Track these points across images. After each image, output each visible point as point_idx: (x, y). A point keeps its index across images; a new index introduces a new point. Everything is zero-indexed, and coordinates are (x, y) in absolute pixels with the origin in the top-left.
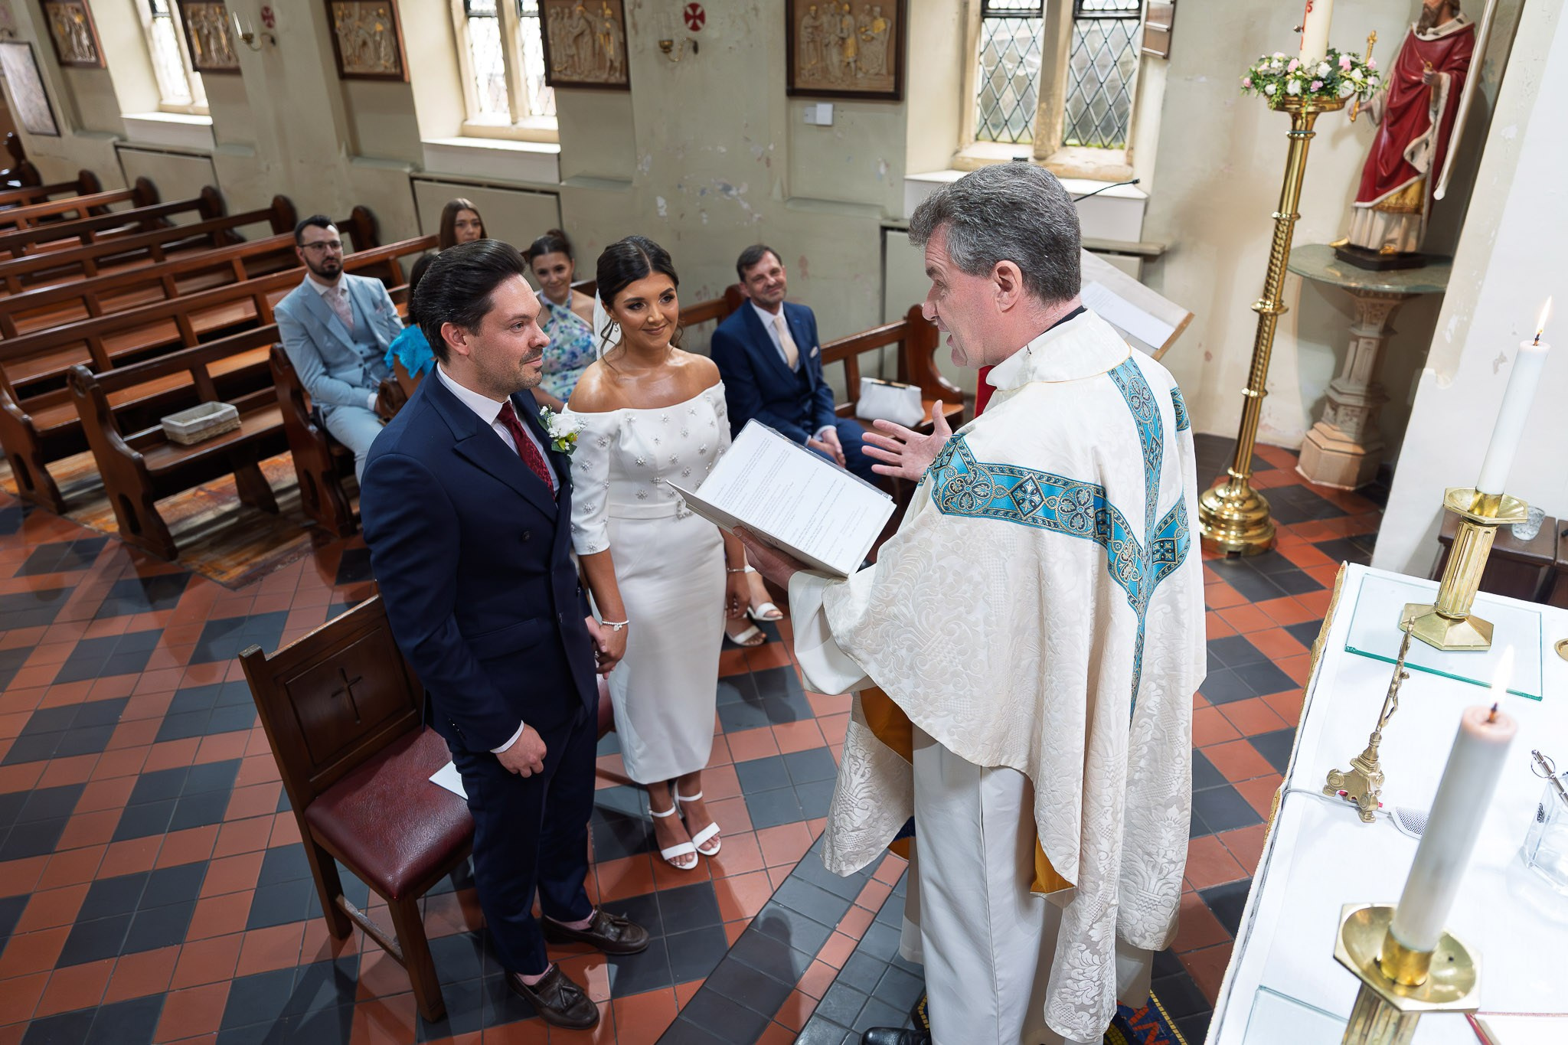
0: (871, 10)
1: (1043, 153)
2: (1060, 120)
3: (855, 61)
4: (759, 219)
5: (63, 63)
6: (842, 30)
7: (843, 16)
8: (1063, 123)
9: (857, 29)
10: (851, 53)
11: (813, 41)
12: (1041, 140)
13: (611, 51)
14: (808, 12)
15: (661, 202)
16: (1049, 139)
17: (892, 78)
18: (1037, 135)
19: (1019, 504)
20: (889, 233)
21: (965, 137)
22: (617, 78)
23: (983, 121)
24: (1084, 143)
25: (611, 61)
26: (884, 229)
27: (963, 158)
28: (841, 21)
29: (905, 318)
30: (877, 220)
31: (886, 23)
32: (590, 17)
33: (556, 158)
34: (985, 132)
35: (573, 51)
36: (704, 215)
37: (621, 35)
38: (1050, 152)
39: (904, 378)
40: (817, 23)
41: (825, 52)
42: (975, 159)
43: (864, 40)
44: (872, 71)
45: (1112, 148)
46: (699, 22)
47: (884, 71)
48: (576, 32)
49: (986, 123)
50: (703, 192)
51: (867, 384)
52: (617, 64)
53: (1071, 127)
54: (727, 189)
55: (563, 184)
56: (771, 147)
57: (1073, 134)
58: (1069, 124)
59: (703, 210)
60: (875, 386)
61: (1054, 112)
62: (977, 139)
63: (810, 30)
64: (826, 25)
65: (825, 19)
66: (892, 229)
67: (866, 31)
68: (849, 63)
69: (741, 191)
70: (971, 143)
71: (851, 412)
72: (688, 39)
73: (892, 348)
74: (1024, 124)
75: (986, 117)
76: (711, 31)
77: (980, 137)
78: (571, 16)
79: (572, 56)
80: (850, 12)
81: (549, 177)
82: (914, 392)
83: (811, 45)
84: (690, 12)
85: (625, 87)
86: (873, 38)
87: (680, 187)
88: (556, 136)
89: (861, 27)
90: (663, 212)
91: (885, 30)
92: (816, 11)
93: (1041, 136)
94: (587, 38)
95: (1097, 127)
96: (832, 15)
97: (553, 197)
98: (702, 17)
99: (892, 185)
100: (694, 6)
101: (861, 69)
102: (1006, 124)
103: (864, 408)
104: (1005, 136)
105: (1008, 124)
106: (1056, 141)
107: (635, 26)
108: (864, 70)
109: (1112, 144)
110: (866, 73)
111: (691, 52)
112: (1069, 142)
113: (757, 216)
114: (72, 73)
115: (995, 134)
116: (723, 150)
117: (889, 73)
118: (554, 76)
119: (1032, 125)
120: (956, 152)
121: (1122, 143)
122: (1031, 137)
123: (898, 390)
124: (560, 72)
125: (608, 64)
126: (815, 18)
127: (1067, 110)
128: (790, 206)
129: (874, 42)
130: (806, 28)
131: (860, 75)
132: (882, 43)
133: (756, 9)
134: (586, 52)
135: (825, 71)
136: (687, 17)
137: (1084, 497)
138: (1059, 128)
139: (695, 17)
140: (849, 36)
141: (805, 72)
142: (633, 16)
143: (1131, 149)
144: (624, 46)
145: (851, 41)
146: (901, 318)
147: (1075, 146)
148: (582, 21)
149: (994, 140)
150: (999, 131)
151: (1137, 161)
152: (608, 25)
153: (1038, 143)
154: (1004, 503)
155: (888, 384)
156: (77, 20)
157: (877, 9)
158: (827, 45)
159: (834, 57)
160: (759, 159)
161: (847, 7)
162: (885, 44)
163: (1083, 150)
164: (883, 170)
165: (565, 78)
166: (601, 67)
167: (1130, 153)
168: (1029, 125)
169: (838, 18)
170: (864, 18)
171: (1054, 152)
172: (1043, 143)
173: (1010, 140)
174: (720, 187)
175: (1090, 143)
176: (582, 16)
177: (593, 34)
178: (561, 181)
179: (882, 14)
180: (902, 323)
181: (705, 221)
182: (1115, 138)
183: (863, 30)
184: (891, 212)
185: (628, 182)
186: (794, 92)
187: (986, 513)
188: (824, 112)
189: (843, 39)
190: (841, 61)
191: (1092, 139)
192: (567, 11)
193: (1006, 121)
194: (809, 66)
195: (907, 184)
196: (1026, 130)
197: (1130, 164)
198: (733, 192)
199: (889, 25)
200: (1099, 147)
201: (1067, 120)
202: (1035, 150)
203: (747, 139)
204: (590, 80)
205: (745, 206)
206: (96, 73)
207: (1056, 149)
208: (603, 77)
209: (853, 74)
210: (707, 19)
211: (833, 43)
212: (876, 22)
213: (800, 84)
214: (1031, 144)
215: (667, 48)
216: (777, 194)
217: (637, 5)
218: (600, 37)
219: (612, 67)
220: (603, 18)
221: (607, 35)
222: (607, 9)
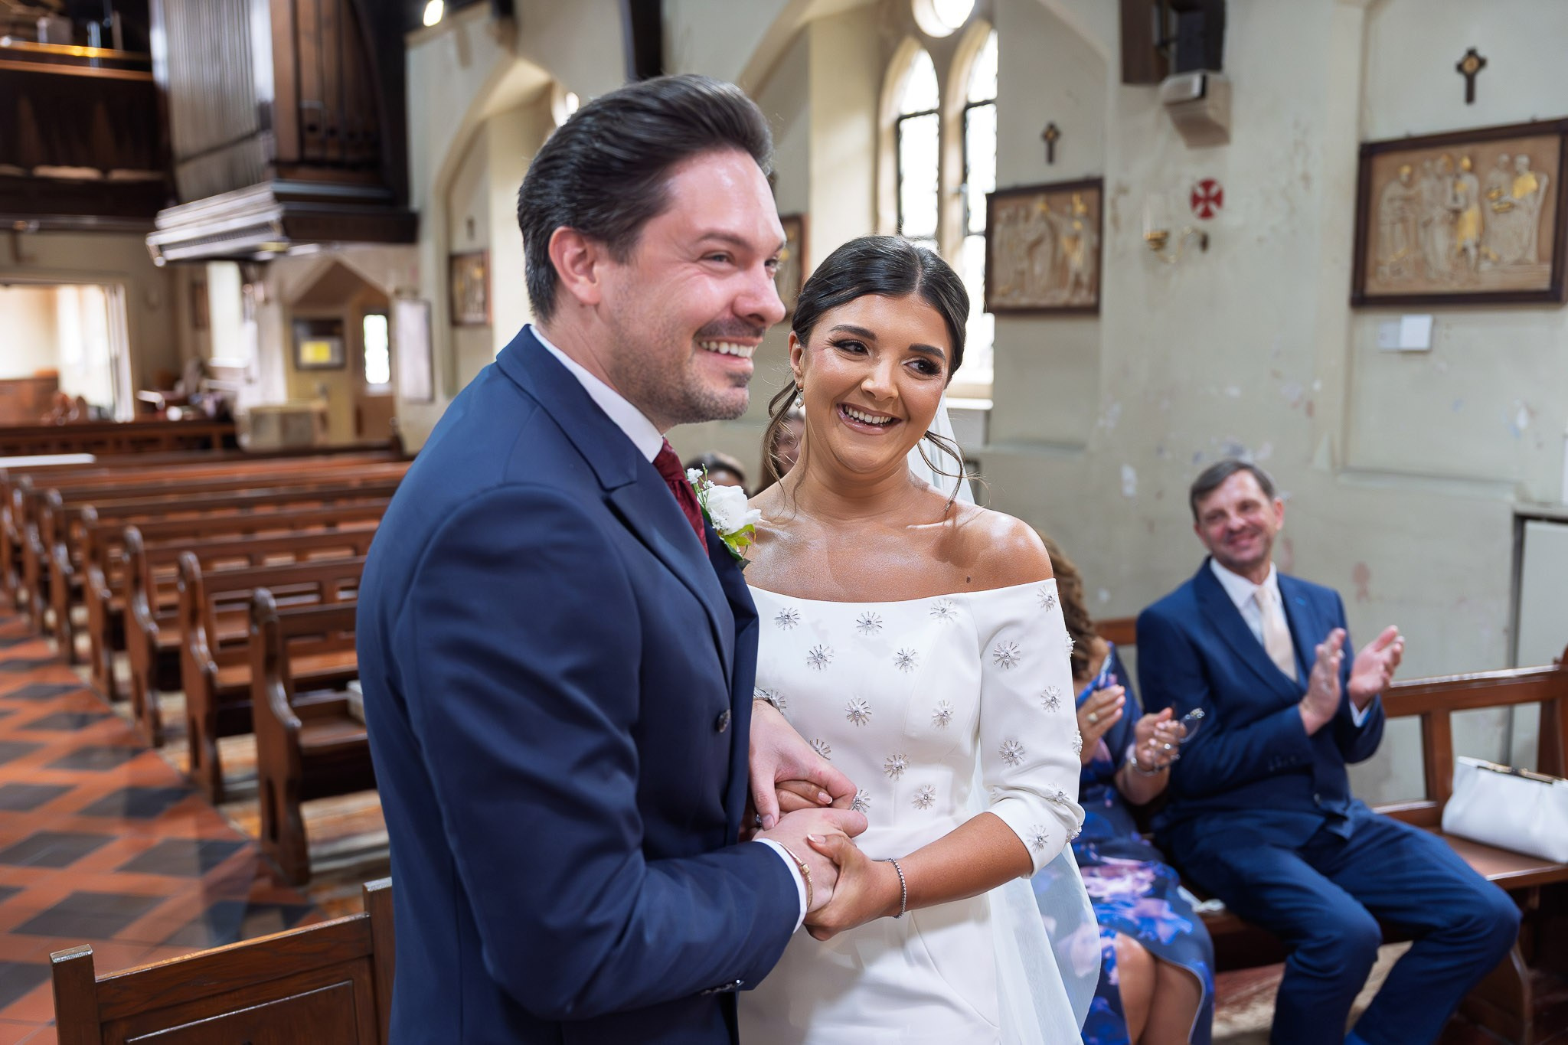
0: (1512, 162)
3: (1478, 246)
5: (455, 322)
6: (1455, 198)
7: (1458, 176)
9: (1484, 195)
10: (1469, 230)
11: (1403, 220)
13: (1078, 259)
14: (1396, 175)
15: (1129, 474)
17: (1547, 268)
20: (1530, 526)
22: (1083, 297)
25: (1078, 276)
26: (1521, 520)
28: (1454, 185)
29: (1556, 662)
30: (1509, 503)
31: (1538, 181)
32: (1054, 217)
33: (982, 417)
35: (1024, 265)
37: (1094, 238)
39: (1550, 766)
40: (1412, 192)
41: (1422, 234)
43: (1496, 212)
44: (1509, 258)
46: (1213, 207)
47: (1532, 256)
48: (1031, 237)
50: (1197, 458)
51: (1467, 769)
52: (1085, 278)
55: (990, 449)
56: (1318, 386)
60: (1483, 774)
63: (1397, 204)
64: (1426, 195)
65: (1425, 186)
66: (1537, 518)
67: (1500, 195)
68: (1465, 250)
69: (1261, 456)
71: (1431, 818)
72: (1195, 231)
73: (1528, 716)
76: (1228, 218)
78: (1027, 218)
79: (1022, 273)
80: (1472, 170)
83: (1399, 227)
84: (1201, 192)
85: (1093, 310)
86: (1512, 206)
87: (1160, 451)
88: (987, 391)
89: (1490, 190)
90: (1130, 490)
91: (1537, 192)
92: (1411, 176)
96: (1440, 178)
98: (1218, 199)
99: (1540, 446)
100: (1207, 184)
101: (1487, 257)
103: (1462, 815)
107: (1115, 220)
108: (1493, 256)
110: (1498, 262)
111: (1196, 251)
114: (462, 334)
116: (1234, 392)
117: (1541, 258)
118: (996, 300)
123: (1536, 785)
124: (1004, 295)
125: (1071, 278)
126: (1409, 183)
128: (1342, 480)
129: (1516, 213)
130: (1391, 200)
131: (1485, 266)
132: (1530, 212)
133: (1306, 178)
134: (1040, 266)
135: (1422, 264)
136: (1195, 200)
139: (1207, 199)
140: (1467, 206)
141: (1386, 270)
142: (1114, 202)
144: (1098, 253)
145: (1471, 218)
146: (1550, 659)
148: (1043, 227)
152: (1078, 225)
155: (1515, 773)
156: (477, 273)
157: (1523, 160)
158: (1426, 225)
159: (1440, 242)
160: (1295, 406)
161: (1466, 163)
162: (1536, 213)
164: (1522, 421)
165: (1009, 302)
166: (1062, 284)
169: (1449, 181)
170: (1497, 177)
174: (1225, 450)
176: (1044, 216)
177: (1055, 239)
178: (987, 441)
179: (1533, 166)
180: (1549, 667)
183: (1494, 194)
184: (1537, 489)
185: (1080, 446)
186: (1362, 300)
188: (1415, 328)
189: (1457, 213)
190: (1451, 247)
192: (1022, 213)
194: (1392, 259)
199: (1545, 180)
203: (1277, 374)
204: (1044, 302)
206: (483, 332)
208: (1063, 297)
209: (1473, 262)
210: (1227, 200)
211: (1437, 219)
212: (1520, 181)
213: (1374, 287)
215: (1159, 242)
216: (1321, 460)
217: (1123, 190)
218: (1065, 243)
219: (1078, 284)
220: (1072, 217)
221: (1075, 238)
222: (1079, 204)
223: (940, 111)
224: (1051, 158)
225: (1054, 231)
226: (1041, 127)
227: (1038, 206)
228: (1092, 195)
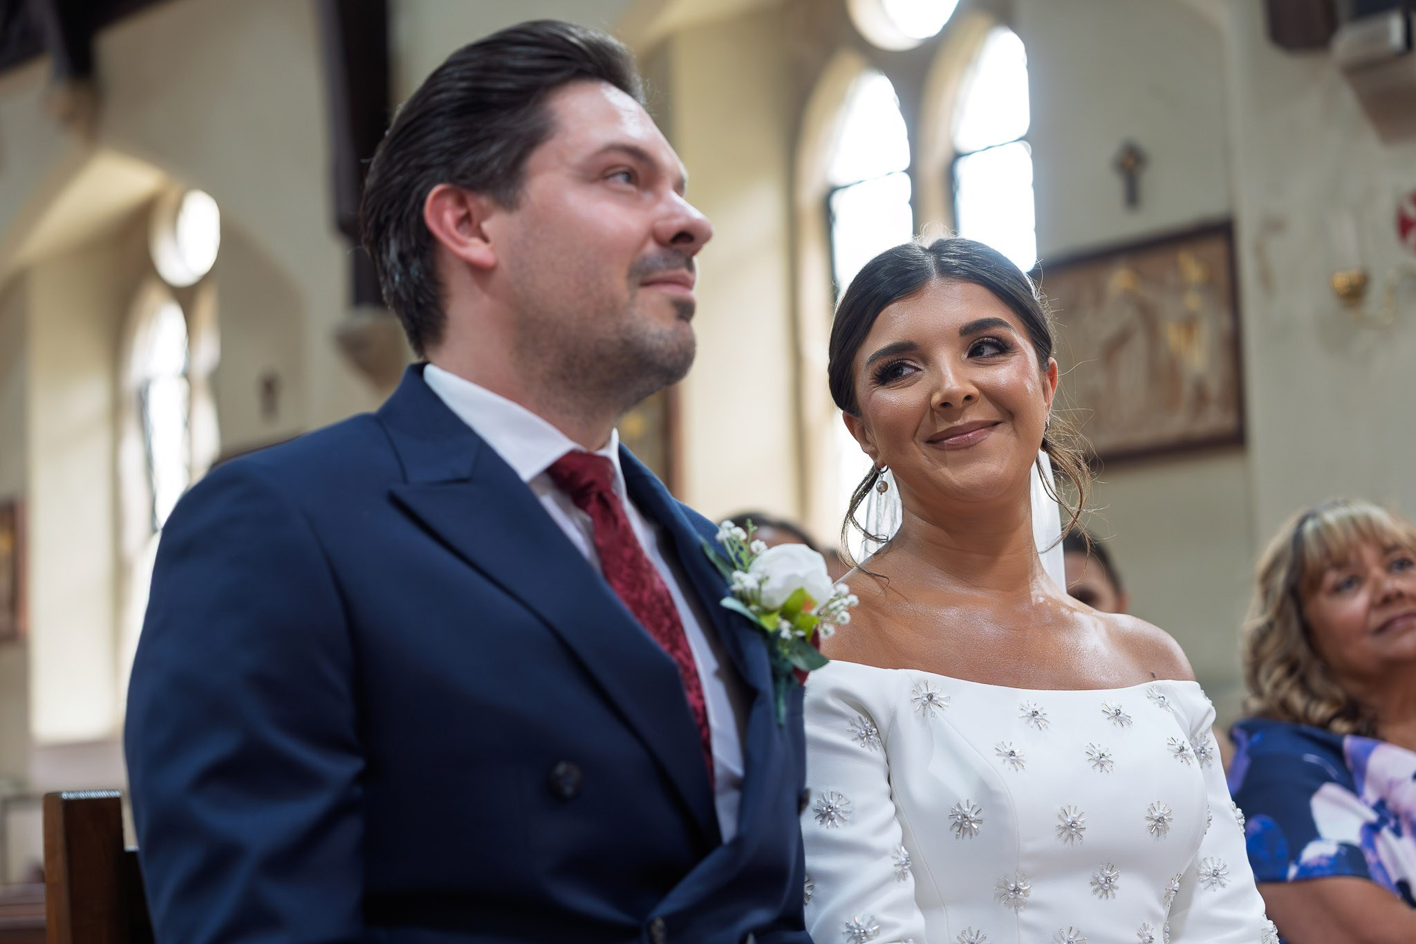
13: (1198, 358)
22: (1215, 420)
25: (1200, 387)
32: (1148, 293)
35: (1101, 380)
37: (1225, 321)
52: (1215, 386)
78: (1099, 298)
79: (1097, 396)
85: (1233, 440)
94: (1139, 343)
107: (1265, 278)
125: (1187, 390)
134: (1131, 379)
136: (1404, 226)
142: (1259, 251)
148: (1128, 312)
152: (1193, 301)
166: (1171, 403)
176: (1129, 295)
177: (1153, 330)
192: (1089, 295)
204: (1144, 435)
208: (1176, 425)
215: (1355, 294)
217: (1274, 226)
218: (1172, 335)
219: (1201, 397)
220: (1181, 289)
221: (1189, 324)
222: (1192, 267)
223: (912, 171)
224: (1132, 197)
225: (1149, 318)
226: (1108, 151)
227: (1119, 279)
228: (1215, 250)
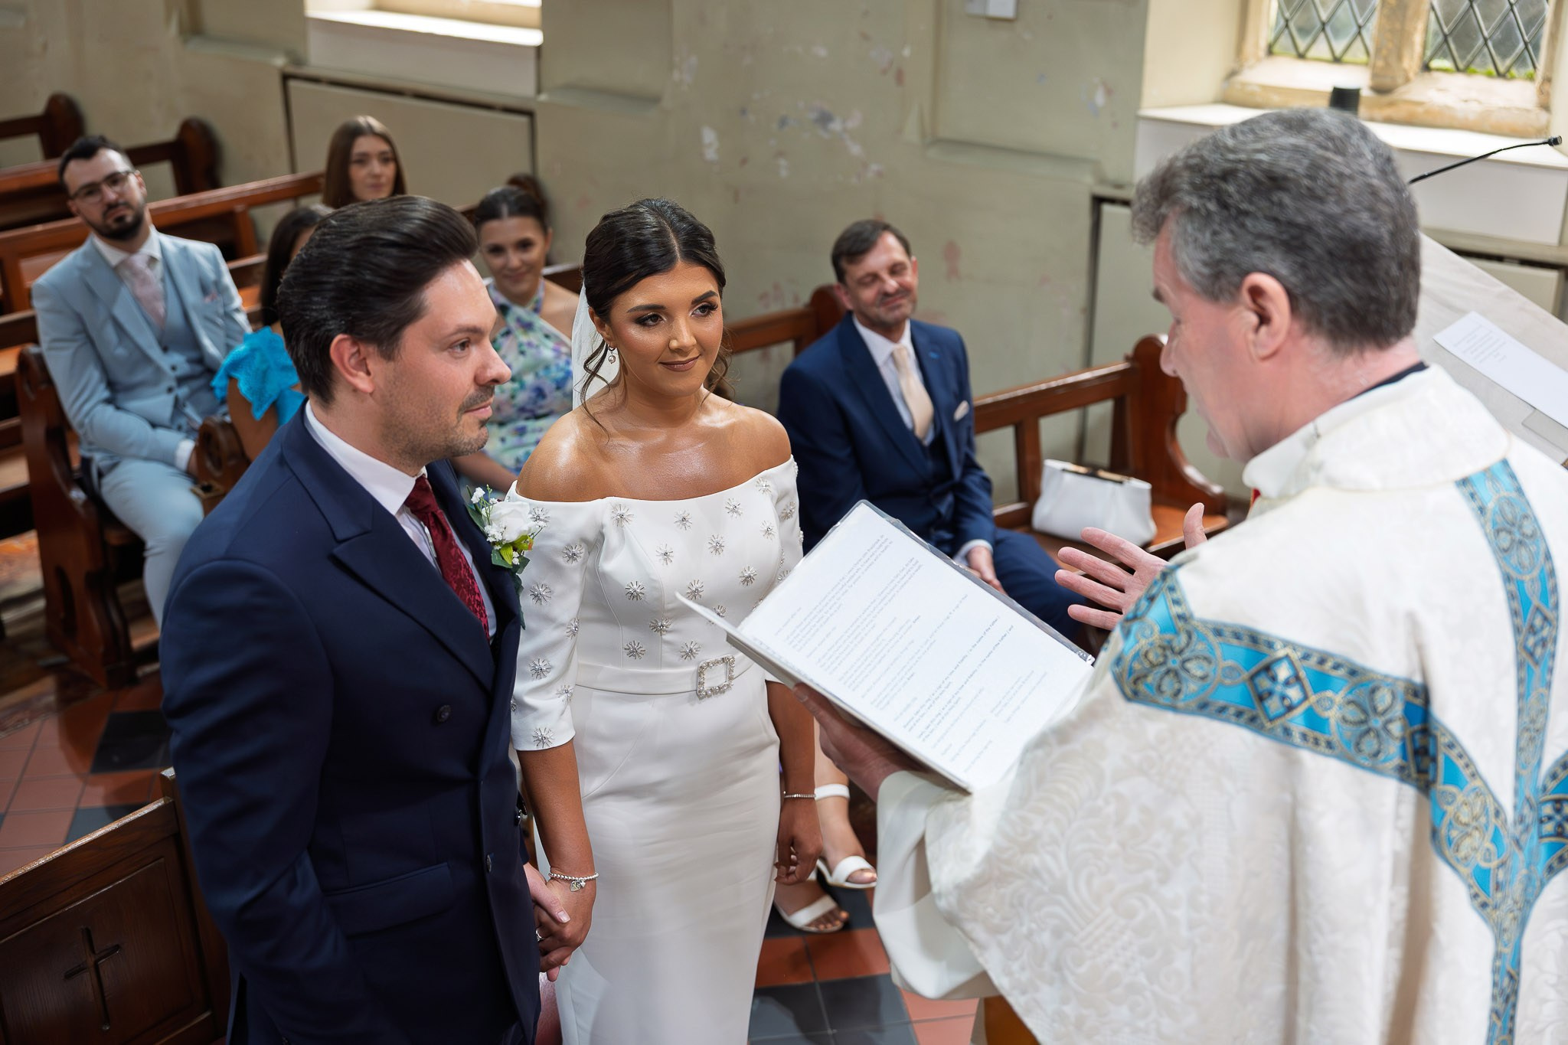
1: (1386, 82)
2: (1420, 26)
4: (879, 174)
8: (1426, 31)
12: (1386, 59)
15: (709, 136)
16: (1400, 58)
18: (1378, 50)
19: (1261, 698)
20: (1107, 209)
21: (1249, 47)
23: (1282, 23)
24: (1461, 66)
26: (1098, 201)
27: (1244, 84)
29: (1127, 359)
30: (1087, 184)
33: (532, 54)
34: (1285, 40)
36: (783, 162)
38: (1400, 80)
39: (1120, 464)
42: (1265, 88)
45: (1513, 78)
49: (1287, 26)
50: (783, 122)
51: (1054, 471)
53: (1440, 38)
54: (825, 119)
55: (543, 97)
56: (907, 52)
57: (1442, 49)
58: (1436, 34)
59: (780, 154)
60: (1068, 477)
61: (1410, 13)
62: (1270, 52)
66: (1112, 201)
69: (850, 125)
70: (1259, 60)
71: (1023, 519)
73: (1101, 411)
74: (1355, 29)
75: (1287, 15)
77: (1276, 49)
81: (520, 86)
82: (1139, 491)
87: (743, 112)
90: (711, 154)
93: (1384, 52)
95: (1486, 40)
97: (523, 120)
99: (1115, 125)
102: (1323, 29)
103: (1049, 513)
104: (1321, 49)
105: (1328, 29)
106: (1411, 62)
109: (1514, 71)
112: (1435, 63)
113: (874, 167)
115: (1302, 45)
116: (822, 52)
119: (1370, 33)
120: (1233, 74)
121: (1531, 69)
122: (1368, 53)
123: (1110, 486)
127: (1433, 8)
128: (933, 153)
137: (1383, 699)
138: (1418, 39)
143: (1548, 80)
146: (1121, 358)
147: (1445, 71)
149: (1301, 56)
150: (1309, 39)
151: (1558, 102)
153: (1380, 63)
154: (1234, 694)
155: (1093, 473)
160: (884, 72)
163: (1460, 79)
164: (1100, 99)
167: (1546, 87)
168: (1364, 32)
171: (1407, 80)
172: (1387, 64)
173: (1328, 56)
174: (813, 116)
175: (1473, 67)
178: (539, 91)
180: (1121, 366)
181: (784, 173)
182: (1520, 61)
184: (1112, 172)
185: (655, 100)
187: (1203, 707)
191: (1478, 60)
193: (1324, 24)
195: (1142, 127)
196: (1359, 40)
197: (1546, 107)
198: (836, 126)
200: (1490, 75)
201: (1433, 26)
202: (1374, 76)
203: (865, 37)
205: (855, 150)
207: (1411, 75)
214: (1366, 64)
216: (912, 132)
